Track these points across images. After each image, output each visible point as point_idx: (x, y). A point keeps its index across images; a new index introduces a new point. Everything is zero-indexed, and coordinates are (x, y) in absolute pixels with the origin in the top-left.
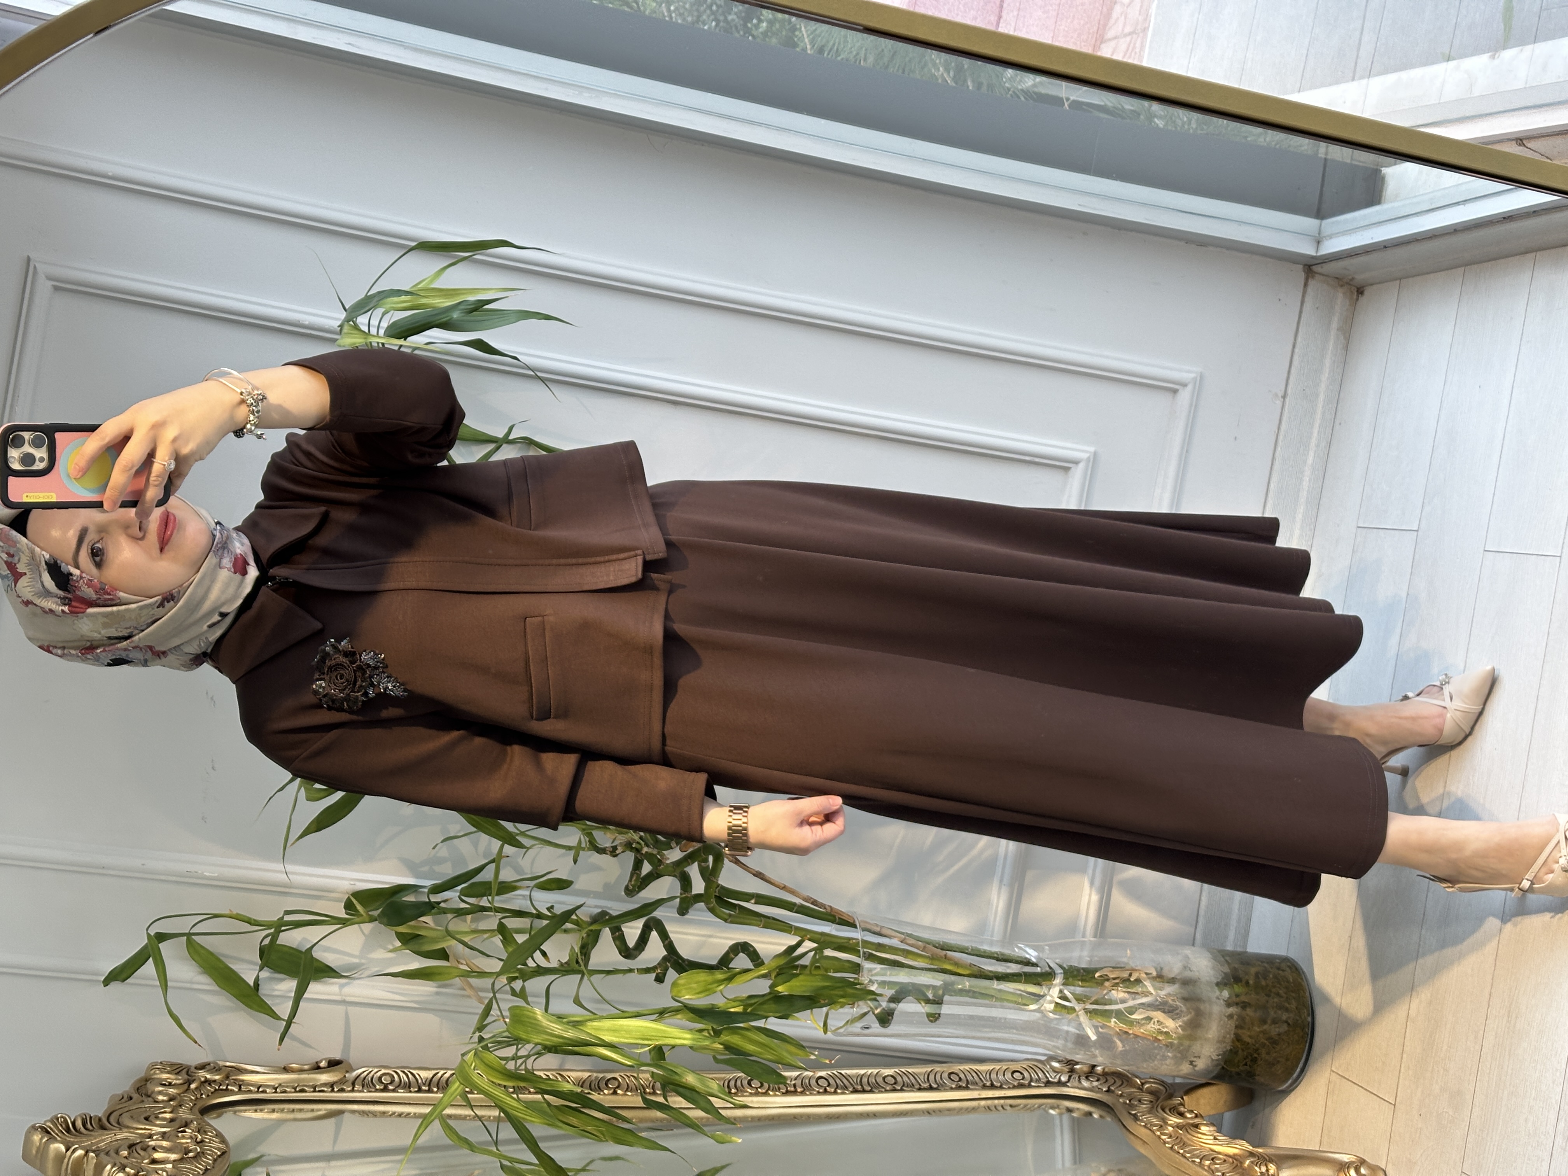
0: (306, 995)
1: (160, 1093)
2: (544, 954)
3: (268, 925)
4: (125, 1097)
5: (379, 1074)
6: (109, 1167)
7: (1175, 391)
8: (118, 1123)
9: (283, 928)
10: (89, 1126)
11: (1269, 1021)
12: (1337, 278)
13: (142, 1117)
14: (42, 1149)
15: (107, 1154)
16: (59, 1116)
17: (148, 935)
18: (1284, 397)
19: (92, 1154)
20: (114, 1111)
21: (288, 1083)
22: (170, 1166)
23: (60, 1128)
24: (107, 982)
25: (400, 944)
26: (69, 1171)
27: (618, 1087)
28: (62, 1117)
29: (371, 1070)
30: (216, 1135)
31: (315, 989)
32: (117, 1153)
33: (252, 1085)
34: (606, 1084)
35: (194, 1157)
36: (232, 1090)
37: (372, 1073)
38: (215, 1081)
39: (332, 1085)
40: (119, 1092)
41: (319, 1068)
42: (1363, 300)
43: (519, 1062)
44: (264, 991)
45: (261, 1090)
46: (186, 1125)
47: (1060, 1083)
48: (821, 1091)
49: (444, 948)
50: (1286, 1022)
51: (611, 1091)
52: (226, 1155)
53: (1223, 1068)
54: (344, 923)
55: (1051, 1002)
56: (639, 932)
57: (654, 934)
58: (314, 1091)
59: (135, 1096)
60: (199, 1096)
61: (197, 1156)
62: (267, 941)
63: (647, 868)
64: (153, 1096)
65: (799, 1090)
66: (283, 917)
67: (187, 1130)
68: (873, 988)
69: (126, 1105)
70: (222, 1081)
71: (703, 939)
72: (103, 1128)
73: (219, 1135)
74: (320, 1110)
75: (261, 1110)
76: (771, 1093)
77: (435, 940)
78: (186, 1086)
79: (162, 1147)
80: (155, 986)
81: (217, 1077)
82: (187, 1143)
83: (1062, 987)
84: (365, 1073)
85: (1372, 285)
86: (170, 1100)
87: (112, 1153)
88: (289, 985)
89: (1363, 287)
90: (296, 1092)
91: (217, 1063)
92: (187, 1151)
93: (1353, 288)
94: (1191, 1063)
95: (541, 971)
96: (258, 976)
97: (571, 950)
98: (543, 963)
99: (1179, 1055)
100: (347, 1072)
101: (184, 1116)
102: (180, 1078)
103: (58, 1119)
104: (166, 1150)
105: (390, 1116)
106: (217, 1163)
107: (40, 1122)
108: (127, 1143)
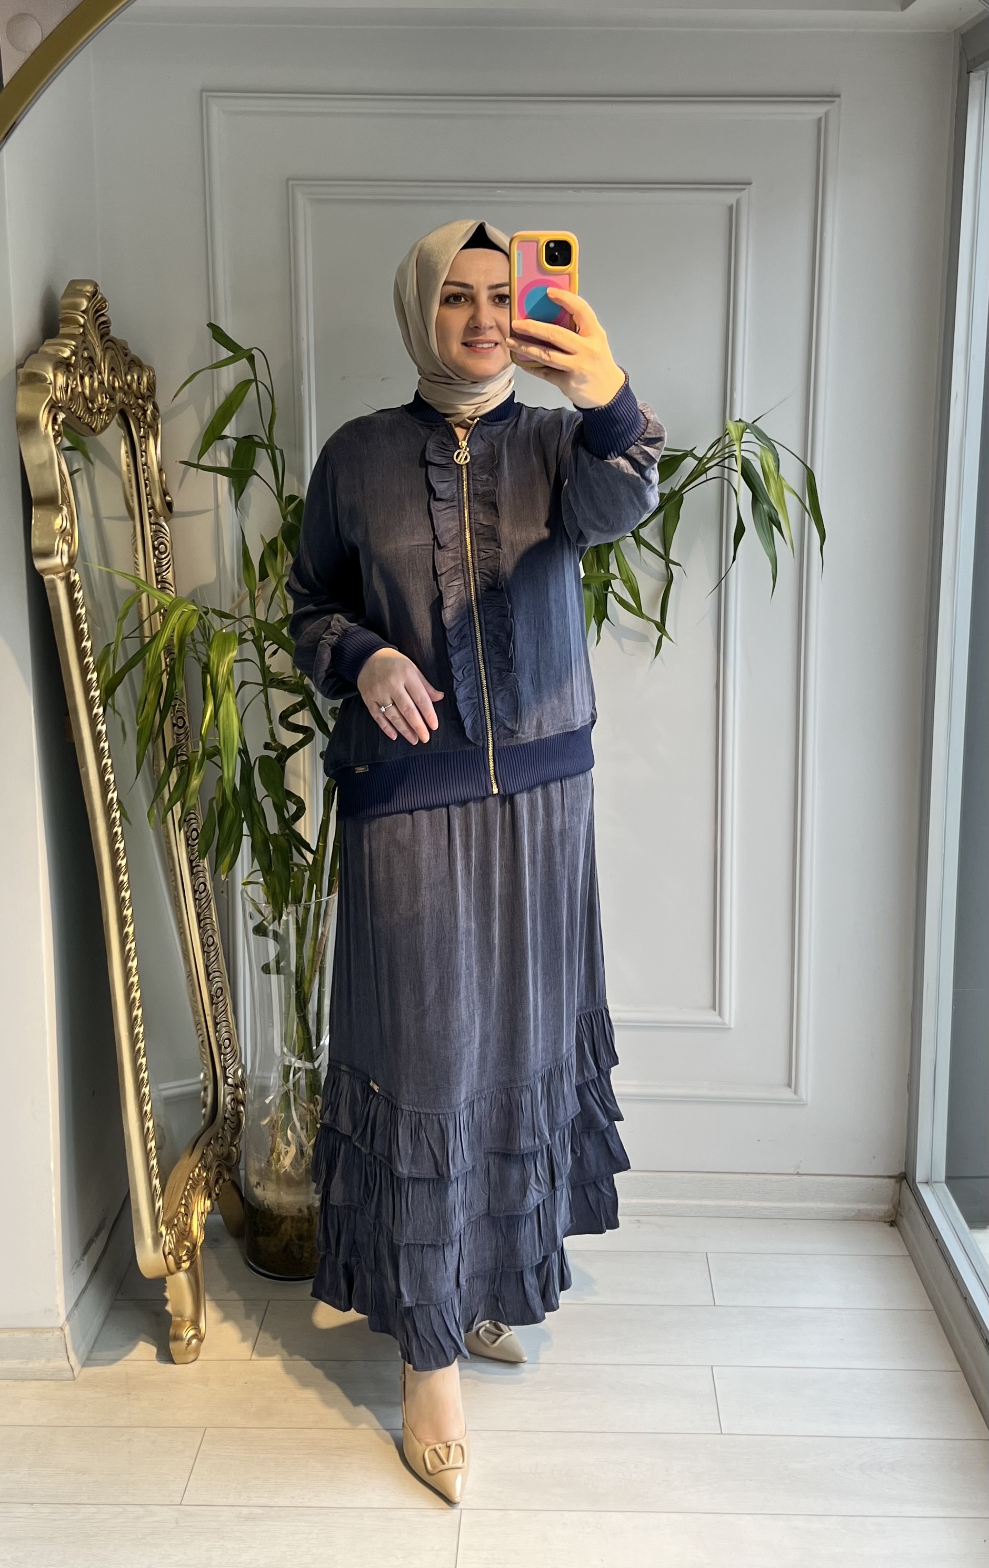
0: (219, 475)
1: (133, 377)
2: (275, 653)
3: (270, 438)
4: (127, 351)
5: (166, 542)
6: (74, 343)
7: (789, 1086)
8: (107, 348)
9: (269, 450)
10: (102, 327)
12: (899, 1201)
13: (113, 366)
14: (81, 292)
15: (84, 342)
16: (107, 304)
17: (252, 349)
18: (798, 1174)
19: (81, 330)
20: (115, 345)
21: (151, 473)
22: (80, 390)
23: (98, 305)
24: (211, 325)
25: (268, 542)
26: (66, 315)
27: (179, 727)
28: (106, 305)
29: (169, 535)
30: (106, 423)
31: (224, 482)
32: (85, 349)
33: (146, 447)
34: (180, 718)
35: (88, 408)
36: (140, 431)
37: (166, 537)
38: (145, 417)
39: (153, 507)
40: (130, 347)
41: (165, 495)
42: (887, 1227)
43: (191, 646)
44: (219, 444)
45: (143, 453)
46: (112, 399)
47: (225, 1077)
48: (196, 887)
49: (268, 576)
51: (174, 722)
52: (93, 433)
53: (257, 1210)
54: (279, 496)
55: (291, 1062)
56: (301, 724)
57: (301, 736)
58: (147, 495)
59: (128, 359)
60: (133, 407)
61: (89, 410)
62: (258, 440)
64: (130, 372)
65: (194, 870)
66: (277, 449)
67: (108, 400)
68: (284, 918)
69: (122, 353)
70: (146, 423)
71: (302, 777)
72: (102, 337)
73: (107, 425)
74: (133, 502)
75: (128, 457)
76: (189, 848)
77: (274, 569)
78: (140, 396)
79: (93, 382)
80: (212, 361)
81: (149, 419)
82: (98, 401)
84: (165, 532)
85: (900, 1232)
86: (128, 385)
87: (84, 345)
88: (224, 461)
89: (898, 1225)
90: (145, 480)
91: (159, 418)
92: (92, 402)
93: (894, 1217)
94: (258, 1183)
95: (261, 651)
96: (229, 437)
97: (280, 673)
98: (267, 654)
99: (263, 1172)
100: (164, 518)
101: (118, 398)
102: (145, 391)
103: (104, 302)
104: (92, 385)
105: (135, 556)
106: (85, 426)
107: (101, 290)
108: (93, 356)
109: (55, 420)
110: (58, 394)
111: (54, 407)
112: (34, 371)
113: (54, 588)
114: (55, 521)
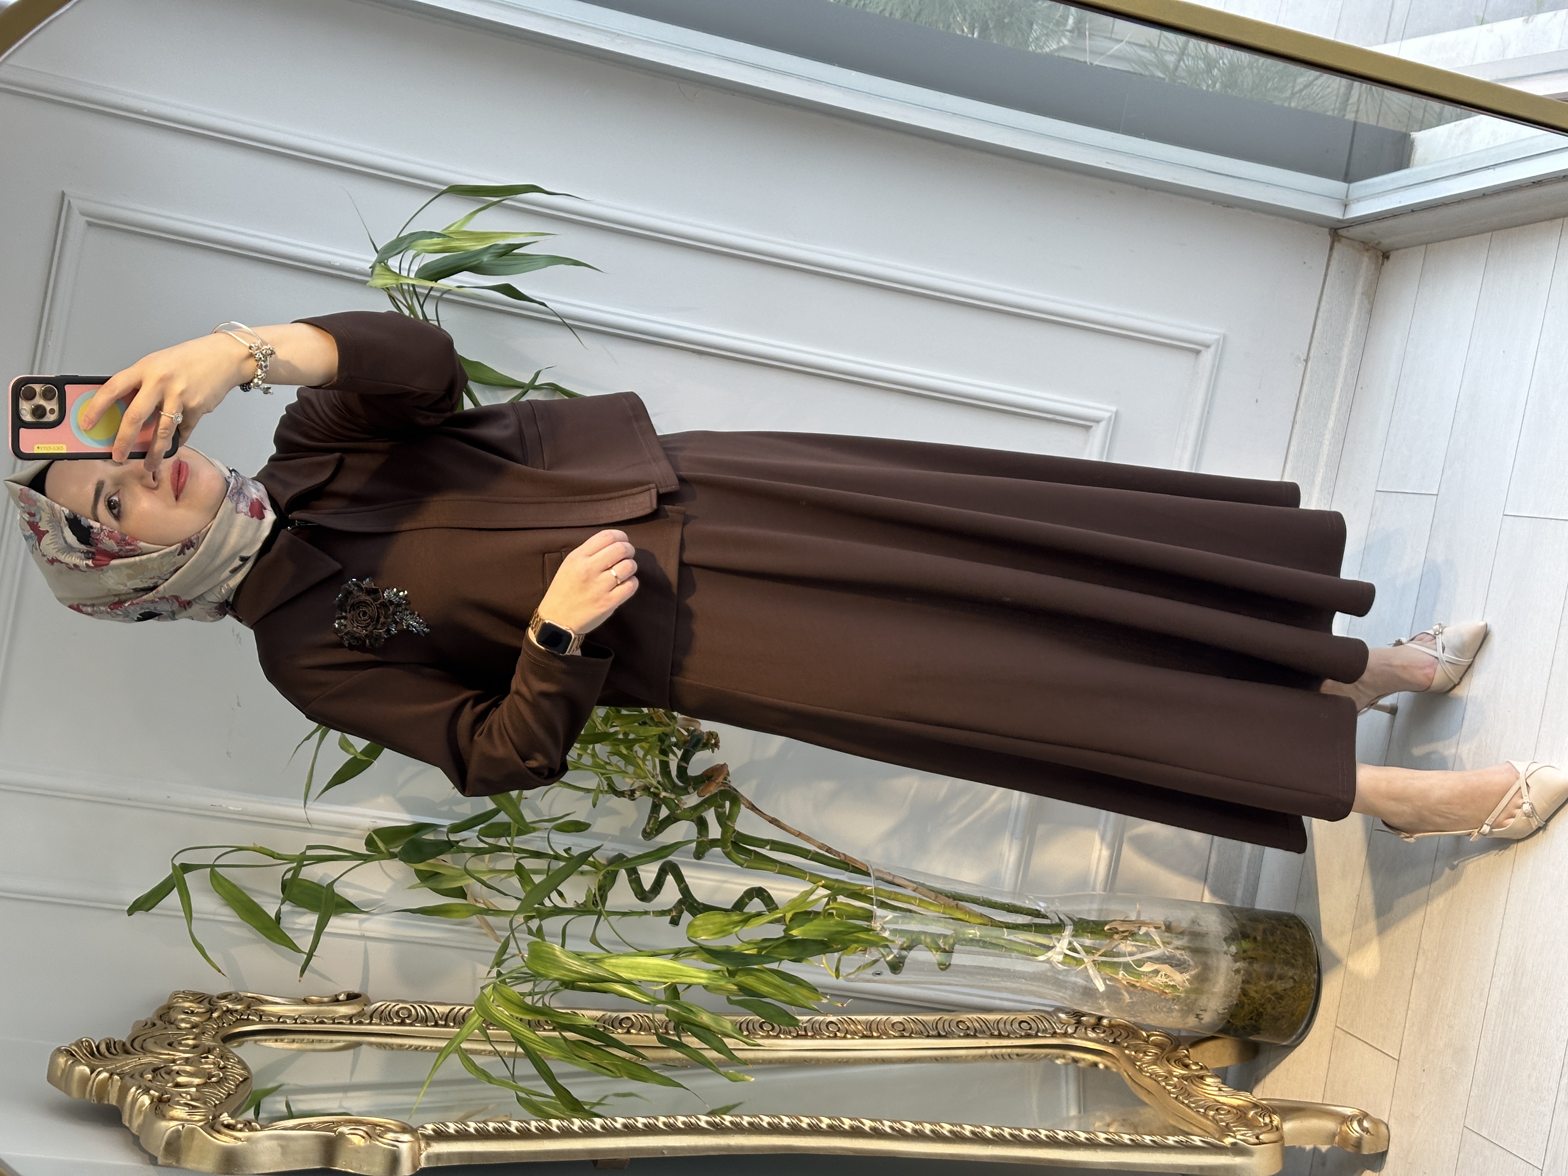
0: (327, 930)
1: (183, 1020)
2: (561, 895)
3: (289, 860)
4: (149, 1023)
5: (396, 1008)
6: (133, 1089)
7: (1198, 352)
8: (142, 1048)
9: (305, 863)
10: (113, 1050)
11: (1275, 977)
12: (1363, 242)
13: (166, 1043)
14: (67, 1070)
15: (132, 1077)
16: (84, 1039)
17: (173, 865)
18: (1306, 361)
19: (116, 1077)
20: (139, 1037)
21: (307, 1015)
22: (194, 1089)
23: (85, 1051)
24: (131, 911)
25: (419, 881)
26: (94, 1093)
27: (632, 1026)
28: (86, 1041)
29: (388, 1003)
30: (238, 1062)
31: (336, 924)
32: (142, 1076)
33: (272, 1016)
34: (620, 1024)
35: (217, 1082)
36: (253, 1020)
37: (390, 1007)
38: (236, 1011)
39: (350, 1018)
40: (143, 1018)
41: (338, 1000)
42: (1389, 265)
43: (536, 997)
44: (285, 924)
45: (281, 1020)
46: (209, 1051)
47: (1065, 1035)
48: (831, 1035)
49: (462, 887)
50: (1292, 978)
51: (625, 1031)
52: (249, 1081)
53: (1229, 1022)
54: (365, 859)
55: (1060, 954)
56: (654, 875)
57: (670, 878)
58: (334, 1023)
59: (159, 1023)
60: (221, 1024)
61: (220, 1082)
62: (289, 876)
63: (664, 812)
64: (176, 1023)
65: (809, 1034)
66: (305, 852)
67: (210, 1056)
68: (886, 934)
69: (150, 1030)
70: (244, 1011)
71: (719, 884)
72: (127, 1052)
73: (240, 1062)
74: (339, 1041)
75: (282, 1040)
76: (782, 1036)
77: (453, 878)
78: (208, 1015)
79: (185, 1072)
80: (180, 917)
81: (239, 1007)
82: (210, 1068)
83: (1071, 939)
84: (383, 1007)
85: (1397, 249)
86: (193, 1027)
87: (137, 1076)
88: (310, 920)
89: (1389, 251)
90: (315, 1023)
91: (239, 994)
92: (210, 1076)
93: (1379, 252)
94: (1197, 1016)
95: (557, 911)
96: (280, 909)
97: (588, 891)
98: (560, 903)
99: (1185, 1008)
100: (365, 1005)
101: (207, 1043)
102: (202, 1006)
103: (82, 1043)
104: (190, 1074)
105: (407, 1049)
106: (239, 1089)
107: (65, 1045)
108: (151, 1068)
109: (229, 1127)
110: (197, 1118)
111: (213, 1126)
112: (164, 1143)
113: (438, 1156)
114: (354, 1144)
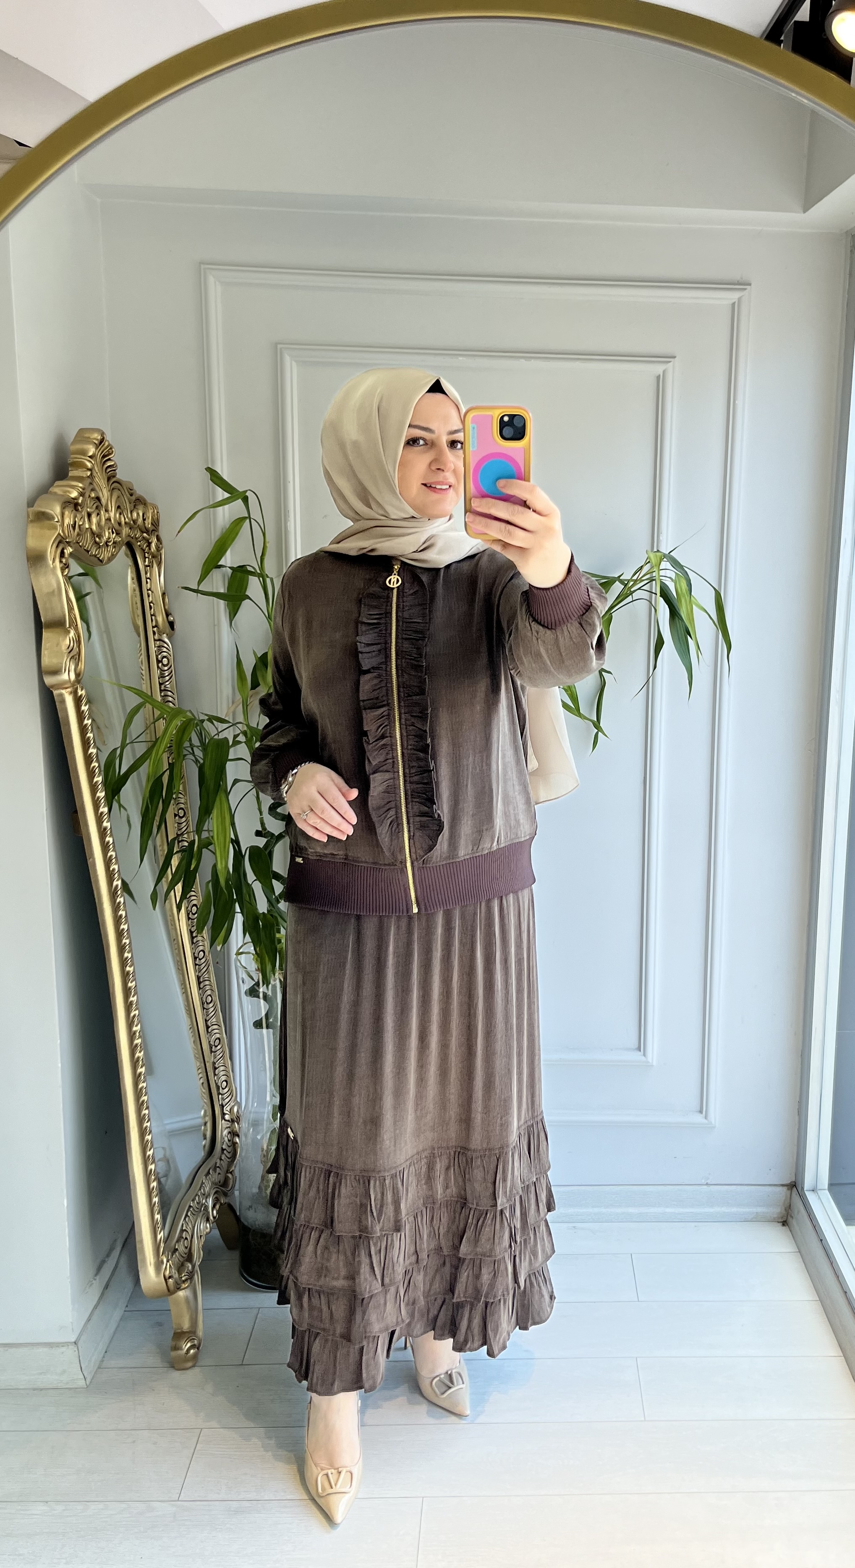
0: (216, 600)
1: (138, 514)
3: (262, 567)
4: (132, 492)
5: (169, 655)
6: (81, 485)
8: (113, 489)
10: (109, 470)
13: (119, 504)
14: (88, 440)
15: (91, 483)
17: (245, 491)
19: (89, 474)
20: (121, 485)
21: (155, 597)
22: (87, 526)
23: (105, 451)
24: (208, 469)
26: (75, 460)
27: (180, 817)
28: (113, 451)
29: (170, 650)
31: (220, 605)
32: (93, 490)
33: (150, 574)
34: (180, 809)
35: (96, 542)
36: (145, 561)
37: (168, 651)
38: (150, 549)
39: (156, 626)
40: (135, 488)
41: (168, 615)
44: (216, 571)
45: (148, 580)
46: (118, 534)
47: (223, 1114)
48: (195, 955)
51: (175, 812)
52: (100, 563)
58: (151, 615)
59: (133, 498)
60: (139, 539)
61: (96, 544)
64: (135, 510)
65: (194, 940)
67: (114, 535)
68: (272, 982)
69: (127, 492)
70: (151, 554)
72: (109, 479)
73: (113, 556)
74: (139, 622)
75: (134, 583)
76: (189, 921)
78: (144, 530)
79: (100, 519)
80: (210, 501)
81: (153, 550)
82: (105, 536)
84: (167, 647)
86: (134, 521)
87: (91, 487)
88: (222, 588)
90: (149, 603)
91: (162, 548)
92: (99, 536)
96: (225, 567)
100: (167, 635)
101: (124, 532)
102: (150, 526)
103: (111, 448)
104: (99, 523)
105: (140, 668)
106: (94, 557)
107: (108, 437)
108: (100, 496)
109: (62, 554)
110: (66, 531)
111: (61, 542)
112: (43, 510)
113: (64, 702)
114: (62, 641)
